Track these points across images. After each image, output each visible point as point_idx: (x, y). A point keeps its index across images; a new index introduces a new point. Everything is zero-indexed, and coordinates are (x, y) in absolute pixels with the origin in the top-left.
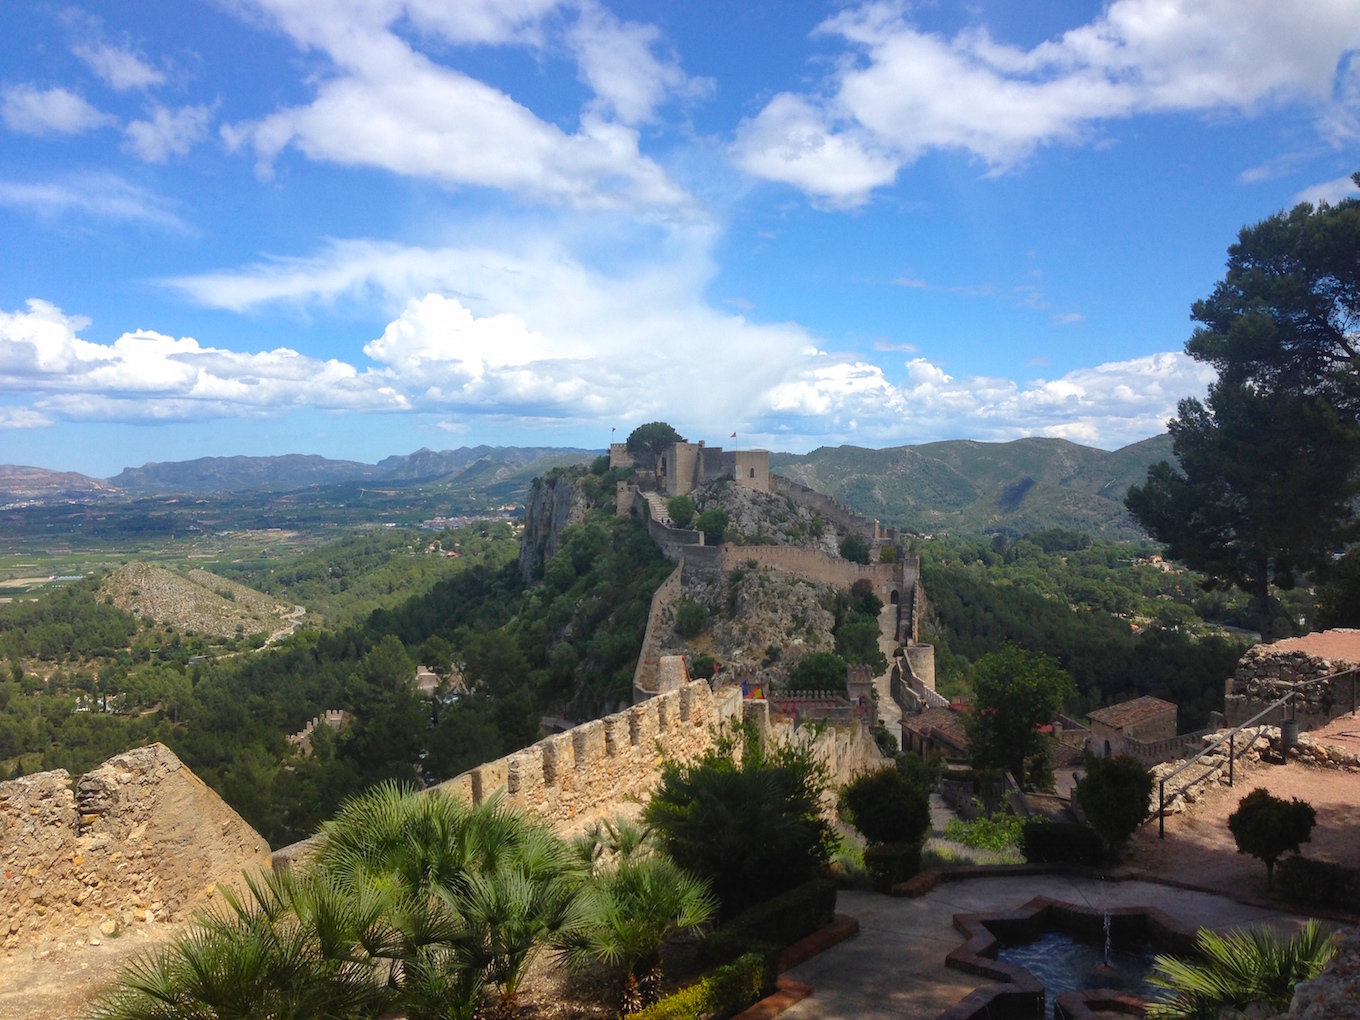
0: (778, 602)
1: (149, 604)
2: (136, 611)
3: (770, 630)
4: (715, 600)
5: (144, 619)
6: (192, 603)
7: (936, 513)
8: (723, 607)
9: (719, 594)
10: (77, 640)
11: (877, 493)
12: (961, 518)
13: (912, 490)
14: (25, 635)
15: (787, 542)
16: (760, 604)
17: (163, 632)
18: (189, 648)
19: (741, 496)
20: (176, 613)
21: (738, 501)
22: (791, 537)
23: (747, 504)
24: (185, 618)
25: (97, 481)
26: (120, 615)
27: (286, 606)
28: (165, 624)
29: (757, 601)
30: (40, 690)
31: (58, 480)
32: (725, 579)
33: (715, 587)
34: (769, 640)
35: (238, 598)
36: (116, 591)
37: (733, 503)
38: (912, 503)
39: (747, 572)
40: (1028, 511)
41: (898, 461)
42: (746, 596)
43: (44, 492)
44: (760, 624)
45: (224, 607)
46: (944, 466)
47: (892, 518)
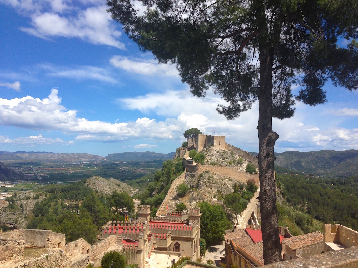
0: (213, 185)
1: (97, 187)
2: (94, 188)
3: (208, 195)
4: (192, 184)
5: (95, 190)
6: (108, 187)
7: (321, 170)
8: (195, 186)
9: (194, 182)
10: (78, 195)
11: (303, 164)
12: (329, 172)
13: (314, 164)
14: (66, 194)
15: (227, 165)
16: (206, 186)
17: (100, 194)
18: (105, 198)
19: (214, 151)
20: (104, 189)
21: (212, 152)
22: (228, 164)
23: (215, 153)
24: (106, 191)
25: (102, 157)
26: (90, 189)
27: (134, 189)
28: (101, 192)
29: (205, 184)
30: (66, 208)
31: (93, 157)
32: (197, 177)
33: (193, 179)
34: (207, 199)
35: (121, 186)
36: (90, 183)
37: (210, 152)
38: (314, 167)
39: (204, 174)
40: (350, 171)
41: (309, 155)
42: (202, 182)
43: (90, 160)
44: (204, 193)
45: (116, 188)
46: (324, 157)
47: (307, 172)
